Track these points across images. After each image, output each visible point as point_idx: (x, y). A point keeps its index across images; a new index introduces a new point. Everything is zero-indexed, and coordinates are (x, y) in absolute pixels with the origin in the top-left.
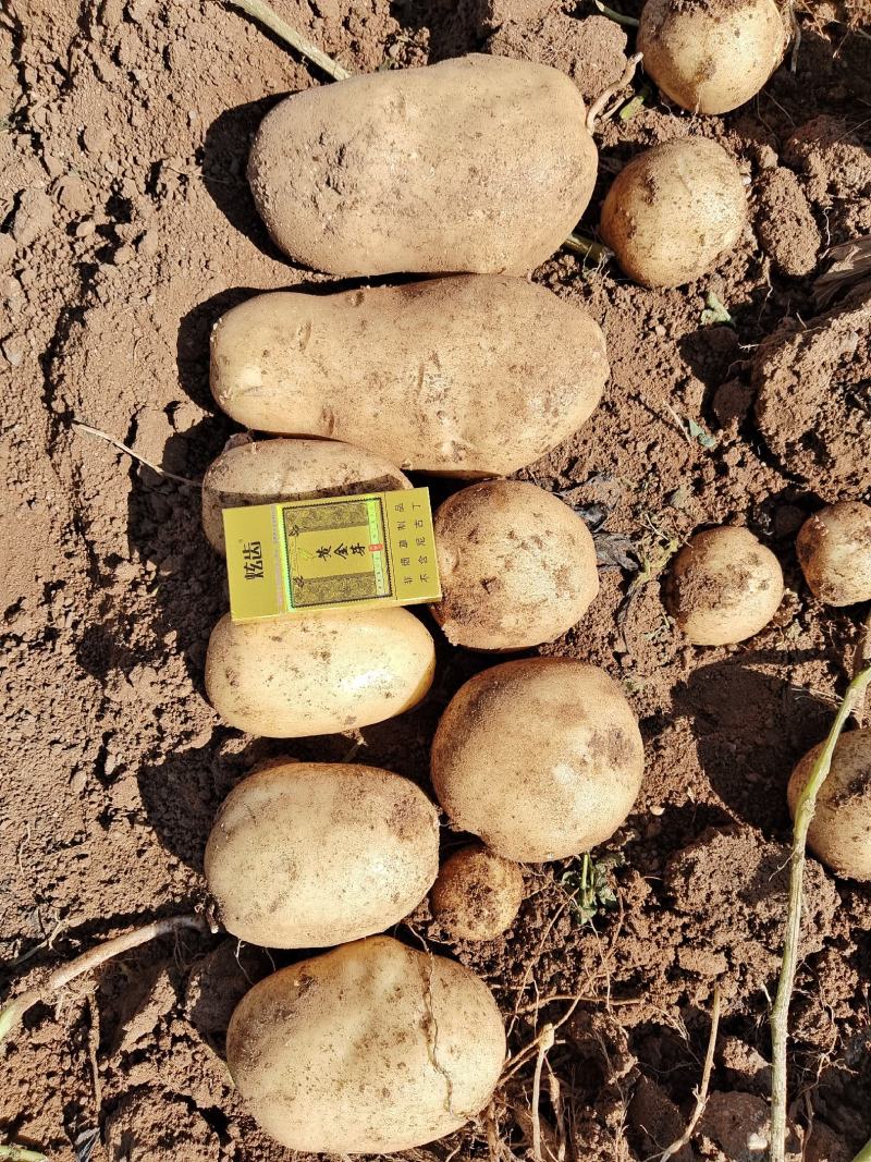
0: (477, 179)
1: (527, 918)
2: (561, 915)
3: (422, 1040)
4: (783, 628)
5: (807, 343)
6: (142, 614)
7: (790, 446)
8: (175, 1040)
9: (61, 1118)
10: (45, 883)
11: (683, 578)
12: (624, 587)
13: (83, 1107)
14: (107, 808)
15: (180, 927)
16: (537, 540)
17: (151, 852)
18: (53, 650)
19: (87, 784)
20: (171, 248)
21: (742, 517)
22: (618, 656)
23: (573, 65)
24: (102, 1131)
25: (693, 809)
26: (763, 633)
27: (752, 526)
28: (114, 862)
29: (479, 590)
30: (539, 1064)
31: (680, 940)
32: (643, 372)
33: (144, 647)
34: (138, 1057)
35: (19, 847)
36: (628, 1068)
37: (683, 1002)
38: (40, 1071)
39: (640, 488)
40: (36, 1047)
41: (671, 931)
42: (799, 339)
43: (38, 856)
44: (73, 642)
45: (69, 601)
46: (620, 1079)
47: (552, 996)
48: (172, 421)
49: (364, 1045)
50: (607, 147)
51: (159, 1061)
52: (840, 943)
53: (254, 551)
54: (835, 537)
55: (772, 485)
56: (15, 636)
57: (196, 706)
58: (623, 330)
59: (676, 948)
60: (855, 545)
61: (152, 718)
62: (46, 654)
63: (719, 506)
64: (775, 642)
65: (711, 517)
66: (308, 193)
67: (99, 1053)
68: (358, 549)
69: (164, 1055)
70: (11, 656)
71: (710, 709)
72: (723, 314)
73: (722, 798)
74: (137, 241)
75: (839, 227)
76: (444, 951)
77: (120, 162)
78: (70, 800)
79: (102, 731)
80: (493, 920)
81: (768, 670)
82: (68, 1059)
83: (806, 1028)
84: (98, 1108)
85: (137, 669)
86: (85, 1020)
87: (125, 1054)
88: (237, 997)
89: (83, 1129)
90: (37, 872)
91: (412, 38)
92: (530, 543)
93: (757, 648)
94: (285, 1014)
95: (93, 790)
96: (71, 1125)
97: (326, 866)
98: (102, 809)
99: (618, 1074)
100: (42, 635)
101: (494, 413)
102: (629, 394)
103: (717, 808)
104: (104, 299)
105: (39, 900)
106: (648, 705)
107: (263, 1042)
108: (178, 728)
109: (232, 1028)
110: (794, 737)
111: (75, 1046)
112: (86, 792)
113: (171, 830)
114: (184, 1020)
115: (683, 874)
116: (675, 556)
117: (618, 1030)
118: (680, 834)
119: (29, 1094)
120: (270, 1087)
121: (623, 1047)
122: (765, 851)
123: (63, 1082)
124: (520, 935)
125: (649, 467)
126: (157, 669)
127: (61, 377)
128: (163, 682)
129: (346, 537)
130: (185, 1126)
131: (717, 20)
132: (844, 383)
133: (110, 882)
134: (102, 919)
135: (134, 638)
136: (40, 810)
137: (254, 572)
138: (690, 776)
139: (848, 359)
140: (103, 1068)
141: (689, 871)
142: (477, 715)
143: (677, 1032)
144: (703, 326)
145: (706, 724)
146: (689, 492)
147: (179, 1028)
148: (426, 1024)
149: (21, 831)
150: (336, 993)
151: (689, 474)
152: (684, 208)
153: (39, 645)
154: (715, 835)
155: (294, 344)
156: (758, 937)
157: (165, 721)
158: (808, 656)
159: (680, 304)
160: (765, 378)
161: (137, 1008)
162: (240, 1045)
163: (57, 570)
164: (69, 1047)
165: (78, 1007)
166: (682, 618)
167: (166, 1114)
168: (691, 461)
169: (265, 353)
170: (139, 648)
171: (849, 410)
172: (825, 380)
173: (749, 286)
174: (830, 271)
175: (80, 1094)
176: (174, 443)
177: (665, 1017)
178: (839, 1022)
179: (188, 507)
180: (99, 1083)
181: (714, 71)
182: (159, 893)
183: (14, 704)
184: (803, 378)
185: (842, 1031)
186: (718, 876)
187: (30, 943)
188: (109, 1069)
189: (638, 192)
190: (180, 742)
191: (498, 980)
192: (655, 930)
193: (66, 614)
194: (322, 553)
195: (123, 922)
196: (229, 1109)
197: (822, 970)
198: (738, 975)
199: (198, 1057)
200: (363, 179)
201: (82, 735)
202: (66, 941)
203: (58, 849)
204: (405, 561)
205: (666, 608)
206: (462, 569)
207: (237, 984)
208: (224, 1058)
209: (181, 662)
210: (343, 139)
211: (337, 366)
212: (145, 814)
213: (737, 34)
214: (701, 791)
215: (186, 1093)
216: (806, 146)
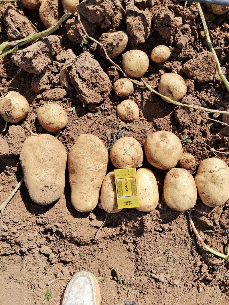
0: (52, 159)
1: (191, 152)
2: (190, 146)
3: (214, 173)
4: (136, 100)
5: (85, 95)
6: (133, 224)
7: (102, 97)
8: (211, 216)
9: (224, 237)
10: (182, 241)
11: (127, 119)
12: (128, 130)
13: (222, 233)
14: (168, 230)
15: (191, 216)
16: (125, 150)
17: (177, 221)
18: (138, 242)
19: (163, 234)
20: (59, 220)
21: (115, 107)
22: (142, 132)
23: (21, 137)
24: (226, 229)
25: (171, 120)
26: (137, 104)
27: (117, 105)
28: (178, 228)
29: (133, 161)
30: (217, 151)
31: (195, 124)
32: (85, 125)
33: (140, 224)
34: (214, 223)
35: (175, 247)
36: (218, 136)
37: (206, 123)
38: (216, 241)
39: (108, 126)
40: (211, 242)
41: (193, 125)
42: (83, 96)
43: (177, 243)
44: (136, 238)
45: (128, 239)
46: (220, 137)
47: (205, 148)
48: (94, 219)
49: (214, 183)
50: (36, 130)
51: (215, 219)
52: (196, 94)
53: (126, 203)
54: (122, 91)
55: (109, 101)
56: (134, 250)
57: (152, 213)
58: (76, 128)
59: (196, 125)
60: (123, 87)
61: (153, 222)
62: (139, 243)
63: (112, 111)
64: (139, 102)
65: (114, 113)
66: (52, 192)
67: (213, 230)
68: (126, 183)
69: (214, 218)
70: (138, 250)
71: (152, 115)
72: (74, 108)
73: (169, 114)
74: (57, 227)
75: (57, 84)
76: (197, 167)
77: (35, 232)
78: (166, 237)
79: (154, 231)
80: (192, 159)
81: (144, 103)
82: (214, 236)
83: (212, 102)
84: (223, 230)
85: (145, 225)
86: (207, 233)
87: (213, 225)
88: (204, 205)
89: (226, 232)
90: (180, 243)
91: (8, 170)
92: (125, 151)
93: (140, 105)
94: (208, 197)
95: (165, 233)
96: (225, 235)
97: (184, 189)
98: (168, 231)
99: (219, 137)
100: (134, 244)
101: (99, 157)
102: (90, 128)
103: (171, 115)
104: (70, 234)
105: (185, 242)
106: (151, 127)
107: (213, 201)
108: (156, 217)
109: (210, 206)
110: (158, 99)
111: (211, 235)
112: (165, 234)
113: (173, 218)
114: (208, 215)
115: (184, 124)
116: (122, 120)
117: (211, 136)
118: (176, 122)
119: (219, 243)
120: (221, 199)
121: (215, 136)
122: (180, 108)
123: (218, 237)
124: (194, 153)
125: (104, 124)
126: (145, 221)
127: (84, 242)
128: (147, 220)
129: (124, 185)
130: (226, 214)
131: (14, 108)
132: (92, 87)
133: (182, 229)
134: (188, 230)
135: (137, 226)
136: (168, 243)
137: (130, 203)
138: (165, 120)
139: (87, 86)
140: (216, 229)
141: (184, 123)
142: (157, 162)
143: (211, 125)
144: (76, 112)
145: (155, 116)
146: (109, 117)
147: (209, 216)
148: (211, 172)
149: (172, 247)
150: (205, 188)
151: (106, 117)
152: (55, 117)
153: (136, 244)
154: (177, 117)
155: (84, 195)
156: (196, 111)
157: (154, 219)
158: (142, 95)
159: (71, 117)
160: (90, 102)
161: (205, 223)
162: (214, 205)
163: (121, 242)
164: (211, 236)
165: (205, 234)
166: (134, 119)
167: (224, 218)
168: (103, 116)
169: (86, 201)
170: (140, 225)
171: (97, 86)
172: (91, 91)
173: (68, 102)
174: (66, 86)
175: (220, 233)
176: (98, 219)
177: (209, 127)
178: (211, 95)
179: (111, 216)
180: (218, 230)
181: (23, 108)
182: (184, 220)
183: (148, 249)
184: (91, 95)
185: (212, 95)
186: (185, 118)
187: (193, 244)
188: (216, 228)
189: (51, 126)
190: (158, 216)
191: (202, 157)
192: (193, 128)
193: (130, 239)
194: (127, 190)
195: (189, 227)
196: (223, 206)
197: (202, 98)
198: (201, 113)
199: (214, 212)
200: (51, 182)
201: (154, 235)
202: (192, 237)
203: (176, 239)
204: (129, 174)
205: (132, 122)
206: (130, 164)
207: (202, 205)
208: (214, 207)
209: (144, 216)
210: (43, 186)
211: (89, 187)
212: (170, 223)
213: (17, 104)
214: (168, 118)
215: (220, 214)
216: (39, 89)
